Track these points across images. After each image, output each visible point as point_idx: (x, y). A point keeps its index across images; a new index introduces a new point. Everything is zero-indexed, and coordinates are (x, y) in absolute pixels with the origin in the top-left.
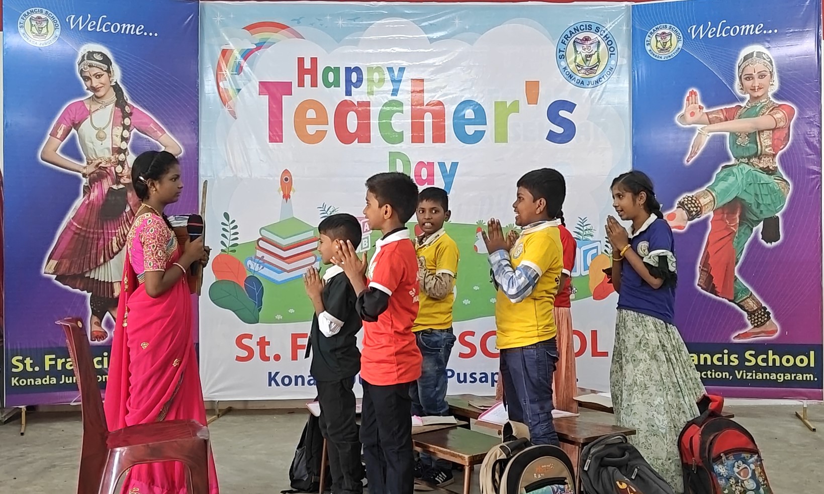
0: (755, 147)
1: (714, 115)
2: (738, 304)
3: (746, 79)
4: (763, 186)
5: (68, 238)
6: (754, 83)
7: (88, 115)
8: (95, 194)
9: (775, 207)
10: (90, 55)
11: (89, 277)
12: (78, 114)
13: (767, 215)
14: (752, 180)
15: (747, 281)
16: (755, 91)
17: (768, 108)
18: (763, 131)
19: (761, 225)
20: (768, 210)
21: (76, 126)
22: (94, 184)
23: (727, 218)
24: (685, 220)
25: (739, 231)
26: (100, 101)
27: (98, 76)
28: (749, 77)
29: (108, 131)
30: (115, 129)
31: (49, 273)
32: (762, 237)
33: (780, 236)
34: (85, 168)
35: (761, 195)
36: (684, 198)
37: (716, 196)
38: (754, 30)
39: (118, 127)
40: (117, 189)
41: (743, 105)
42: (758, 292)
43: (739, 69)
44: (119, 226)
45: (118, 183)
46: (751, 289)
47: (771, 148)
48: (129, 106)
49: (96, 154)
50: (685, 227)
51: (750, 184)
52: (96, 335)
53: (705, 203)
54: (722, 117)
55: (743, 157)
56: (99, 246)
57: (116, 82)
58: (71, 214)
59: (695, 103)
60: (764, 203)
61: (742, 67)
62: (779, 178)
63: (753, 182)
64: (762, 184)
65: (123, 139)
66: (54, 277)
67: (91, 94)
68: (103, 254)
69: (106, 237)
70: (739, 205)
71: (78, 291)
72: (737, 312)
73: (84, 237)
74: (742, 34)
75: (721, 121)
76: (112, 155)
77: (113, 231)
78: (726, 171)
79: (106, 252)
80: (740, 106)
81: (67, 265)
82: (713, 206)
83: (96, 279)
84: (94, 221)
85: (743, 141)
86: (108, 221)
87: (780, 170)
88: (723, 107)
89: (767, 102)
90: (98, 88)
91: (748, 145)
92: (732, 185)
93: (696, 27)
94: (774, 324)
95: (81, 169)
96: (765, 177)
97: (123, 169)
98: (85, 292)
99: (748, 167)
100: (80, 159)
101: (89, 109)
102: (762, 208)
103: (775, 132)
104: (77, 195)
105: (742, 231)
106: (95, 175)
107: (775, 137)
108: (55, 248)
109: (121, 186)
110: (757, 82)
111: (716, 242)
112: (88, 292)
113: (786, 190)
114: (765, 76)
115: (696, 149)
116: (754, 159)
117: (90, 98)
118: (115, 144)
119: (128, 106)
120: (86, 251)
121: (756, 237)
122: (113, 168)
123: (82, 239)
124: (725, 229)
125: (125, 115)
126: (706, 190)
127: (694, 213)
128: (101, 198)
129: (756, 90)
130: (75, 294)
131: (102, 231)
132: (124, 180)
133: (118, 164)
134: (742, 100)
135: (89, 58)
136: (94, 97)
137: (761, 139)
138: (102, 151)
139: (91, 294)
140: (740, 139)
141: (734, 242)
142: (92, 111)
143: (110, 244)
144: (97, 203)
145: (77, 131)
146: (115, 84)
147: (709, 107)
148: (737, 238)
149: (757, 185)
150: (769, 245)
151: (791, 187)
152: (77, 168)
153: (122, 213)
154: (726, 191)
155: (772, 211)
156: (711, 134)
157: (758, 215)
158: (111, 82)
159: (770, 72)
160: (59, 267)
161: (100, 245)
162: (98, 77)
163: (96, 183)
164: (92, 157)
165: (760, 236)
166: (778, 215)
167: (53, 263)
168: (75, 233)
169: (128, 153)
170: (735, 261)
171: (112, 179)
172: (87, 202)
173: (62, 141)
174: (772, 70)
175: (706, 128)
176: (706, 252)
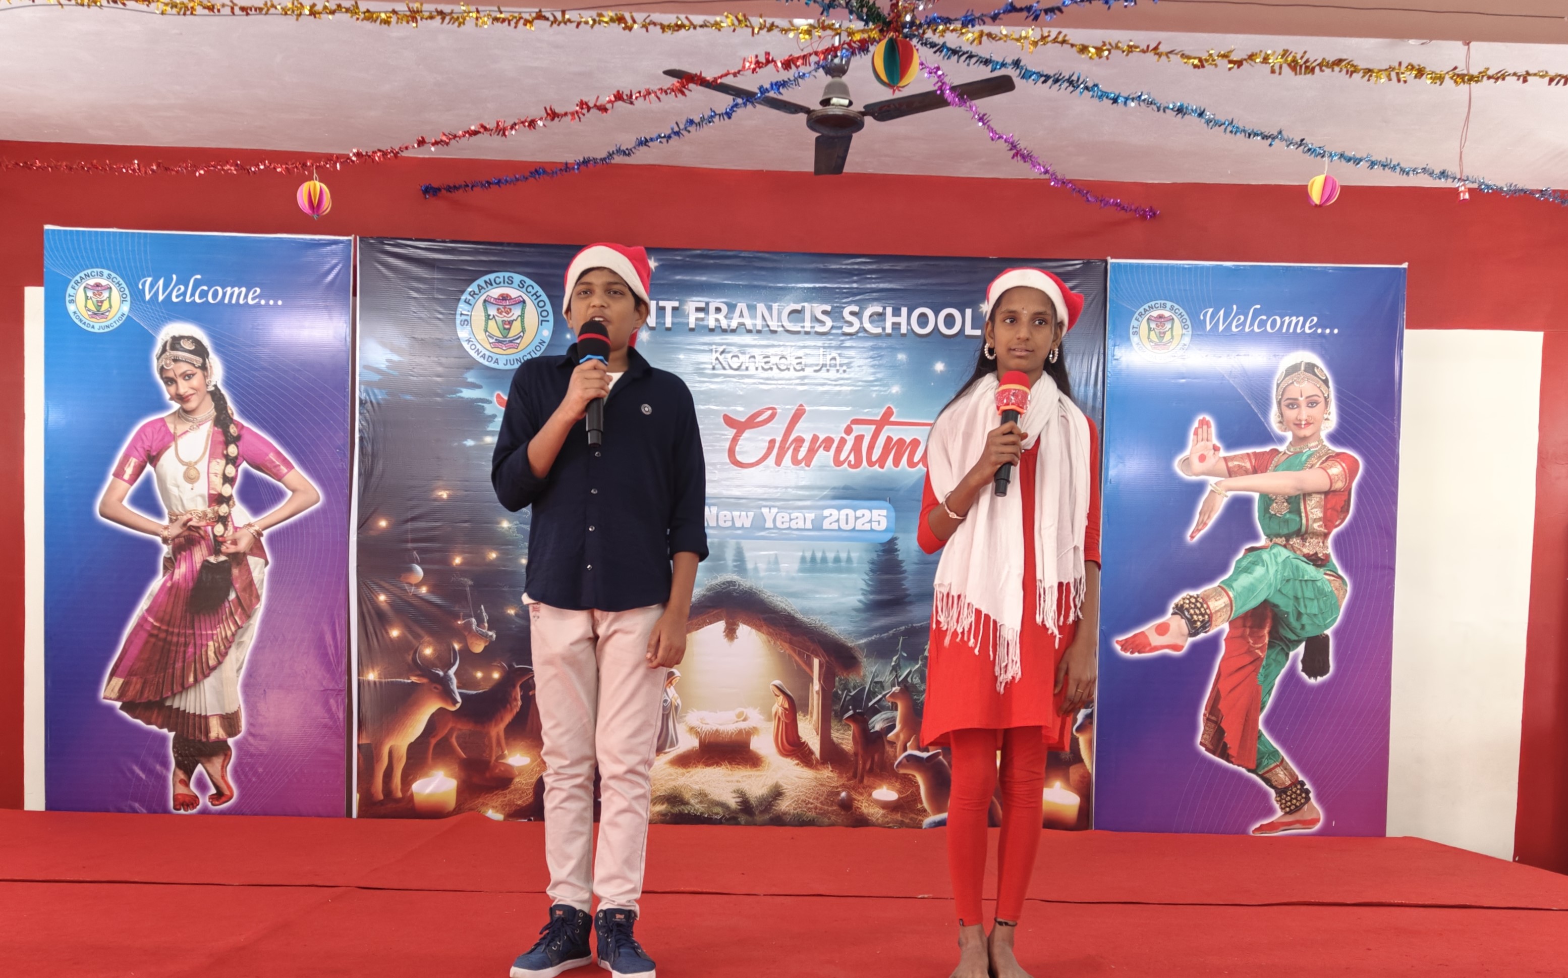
0: (1298, 519)
1: (1236, 463)
2: (1262, 777)
3: (1288, 406)
4: (1307, 585)
5: (139, 642)
6: (1299, 414)
7: (170, 442)
8: (181, 571)
9: (1325, 619)
10: (175, 342)
11: (171, 706)
12: (157, 439)
13: (1310, 631)
14: (1291, 574)
15: (1277, 738)
16: (1301, 428)
17: (1320, 457)
18: (1310, 494)
19: (1301, 649)
20: (1314, 624)
21: (153, 459)
22: (180, 553)
23: (1251, 635)
24: (1183, 635)
25: (1268, 657)
26: (190, 417)
27: (187, 376)
28: (1293, 404)
29: (202, 467)
30: (214, 463)
31: (110, 699)
32: (1303, 667)
33: (1328, 667)
34: (166, 528)
35: (1304, 598)
36: (1184, 599)
37: (1235, 597)
38: (1303, 326)
39: (218, 460)
40: (214, 562)
41: (1282, 448)
42: (1294, 757)
43: (1277, 389)
44: (219, 623)
45: (217, 552)
46: (1282, 752)
47: (1321, 523)
48: (238, 424)
49: (183, 505)
50: (1182, 647)
51: (1288, 581)
52: (181, 801)
53: (1217, 609)
54: (1248, 465)
55: (1278, 536)
56: (187, 656)
57: (215, 386)
58: (144, 604)
59: (1207, 440)
60: (1308, 612)
61: (1283, 385)
62: (1332, 573)
63: (1292, 576)
64: (1306, 581)
65: (228, 480)
66: (118, 704)
67: (176, 406)
68: (193, 669)
69: (198, 642)
70: (1270, 614)
71: (154, 728)
72: (1260, 790)
73: (165, 640)
74: (1284, 330)
75: (1247, 472)
76: (209, 506)
77: (209, 632)
78: (1252, 557)
79: (198, 666)
80: (1276, 452)
81: (138, 686)
82: (1229, 613)
83: (182, 709)
84: (179, 615)
85: (1280, 509)
86: (202, 616)
87: (1334, 559)
88: (1250, 450)
89: (1319, 447)
90: (188, 396)
91: (1288, 516)
92: (1260, 580)
93: (1212, 313)
94: (1315, 808)
95: (160, 530)
96: (1310, 571)
97: (226, 529)
98: (165, 731)
99: (1285, 553)
100: (158, 513)
101: (172, 431)
102: (1305, 620)
103: (1329, 497)
104: (153, 573)
105: (1273, 656)
106: (182, 539)
107: (1329, 506)
108: (120, 659)
109: (222, 558)
110: (1305, 413)
111: (1231, 674)
112: (170, 731)
113: (1342, 593)
114: (1317, 403)
115: (1206, 517)
116: (1295, 540)
117: (174, 413)
118: (213, 489)
119: (234, 424)
120: (167, 663)
121: (1292, 669)
122: (209, 528)
123: (161, 643)
124: (1246, 653)
125: (229, 440)
126: (1219, 586)
127: (1199, 623)
128: (191, 577)
129: (1303, 426)
130: (149, 733)
131: (190, 631)
132: (227, 548)
133: (217, 522)
134: (1281, 440)
135: (173, 348)
136: (181, 411)
137: (1307, 506)
138: (193, 500)
139: (172, 735)
140: (1274, 505)
141: (1259, 675)
142: (179, 433)
143: (203, 653)
144: (184, 585)
145: (155, 466)
146: (213, 388)
147: (1229, 446)
148: (1264, 667)
149: (1297, 582)
150: (1312, 681)
151: (1349, 588)
152: (152, 527)
153: (224, 602)
154: (1251, 590)
155: (1318, 626)
156: (1230, 494)
157: (1298, 631)
158: (207, 385)
159: (1326, 399)
160: (126, 689)
161: (189, 654)
162: (187, 378)
163: (184, 553)
164: (178, 509)
165: (1300, 666)
166: (1329, 632)
167: (118, 682)
168: (151, 635)
169: (234, 503)
170: (1260, 706)
171: (208, 547)
172: (169, 584)
173: (132, 484)
174: (1328, 395)
175: (1223, 484)
176: (1216, 689)
